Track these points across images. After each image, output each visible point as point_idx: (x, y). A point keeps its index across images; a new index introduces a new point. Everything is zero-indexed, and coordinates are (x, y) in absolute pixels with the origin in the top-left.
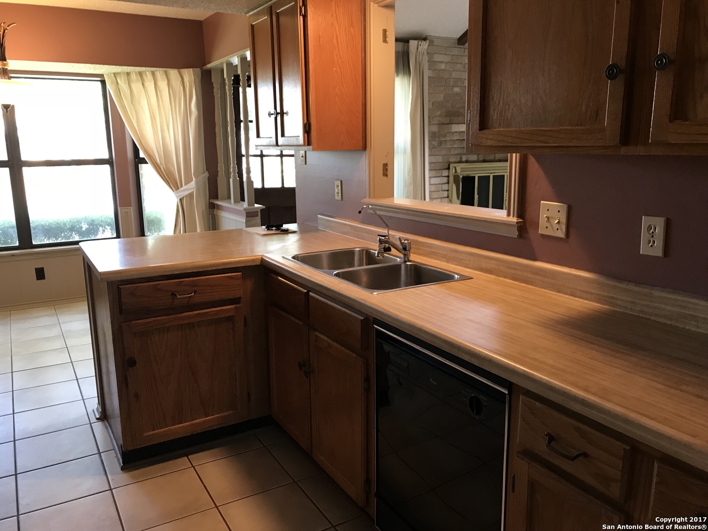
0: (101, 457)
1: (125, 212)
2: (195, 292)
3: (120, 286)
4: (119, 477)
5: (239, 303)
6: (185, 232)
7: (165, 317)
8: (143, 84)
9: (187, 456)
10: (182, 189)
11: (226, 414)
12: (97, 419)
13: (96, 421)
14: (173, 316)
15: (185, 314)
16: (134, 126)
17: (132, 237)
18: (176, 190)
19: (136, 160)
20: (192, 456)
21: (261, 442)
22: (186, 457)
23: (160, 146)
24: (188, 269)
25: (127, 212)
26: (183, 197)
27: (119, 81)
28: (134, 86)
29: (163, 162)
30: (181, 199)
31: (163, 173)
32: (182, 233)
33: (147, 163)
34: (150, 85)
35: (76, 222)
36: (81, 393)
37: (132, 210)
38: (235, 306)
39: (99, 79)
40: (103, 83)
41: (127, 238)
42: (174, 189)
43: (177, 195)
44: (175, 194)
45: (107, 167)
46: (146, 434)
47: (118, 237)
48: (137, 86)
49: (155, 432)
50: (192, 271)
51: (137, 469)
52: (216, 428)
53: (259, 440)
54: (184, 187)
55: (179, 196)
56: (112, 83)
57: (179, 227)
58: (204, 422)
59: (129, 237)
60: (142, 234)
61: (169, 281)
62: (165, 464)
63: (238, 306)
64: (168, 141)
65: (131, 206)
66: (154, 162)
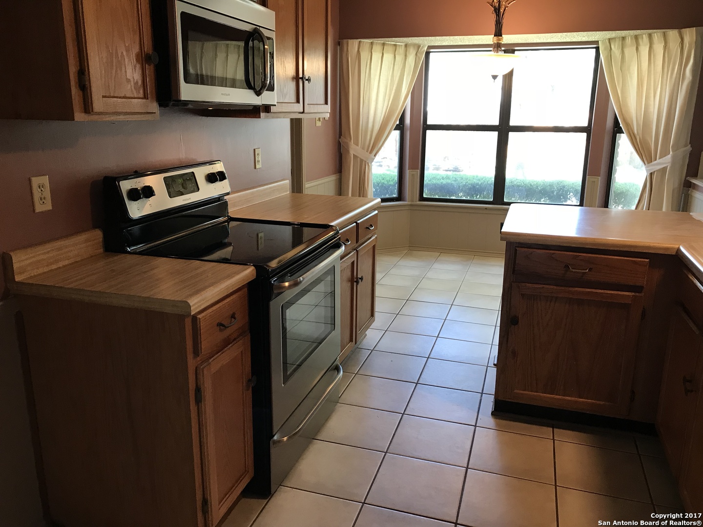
0: (482, 396)
1: (593, 182)
2: (590, 270)
3: (517, 248)
4: (487, 419)
5: (640, 292)
6: (649, 210)
7: (555, 287)
8: (637, 49)
9: (553, 428)
10: (655, 162)
11: (602, 403)
12: (494, 364)
13: (493, 366)
14: (563, 288)
15: (576, 289)
16: (618, 94)
17: (595, 207)
18: (648, 163)
19: (615, 129)
20: (558, 430)
21: (637, 449)
22: (551, 429)
23: (641, 114)
24: (587, 244)
25: (594, 182)
26: (655, 171)
27: (612, 47)
28: (626, 51)
29: (640, 132)
30: (651, 174)
31: (638, 144)
32: (644, 209)
33: (624, 133)
34: (644, 50)
35: (549, 185)
36: (493, 338)
37: (600, 181)
38: (633, 294)
39: (595, 46)
40: (597, 49)
41: (589, 207)
42: (646, 162)
43: (648, 169)
44: (646, 168)
45: (584, 135)
46: (516, 391)
47: (581, 205)
48: (630, 51)
49: (525, 392)
50: (590, 247)
51: (504, 420)
52: (588, 412)
53: (637, 446)
54: (658, 161)
55: (649, 170)
56: (605, 49)
57: (643, 203)
58: (576, 402)
59: (592, 207)
60: (606, 205)
61: (565, 253)
62: (529, 426)
63: (637, 294)
64: (651, 109)
65: (600, 176)
66: (631, 132)
